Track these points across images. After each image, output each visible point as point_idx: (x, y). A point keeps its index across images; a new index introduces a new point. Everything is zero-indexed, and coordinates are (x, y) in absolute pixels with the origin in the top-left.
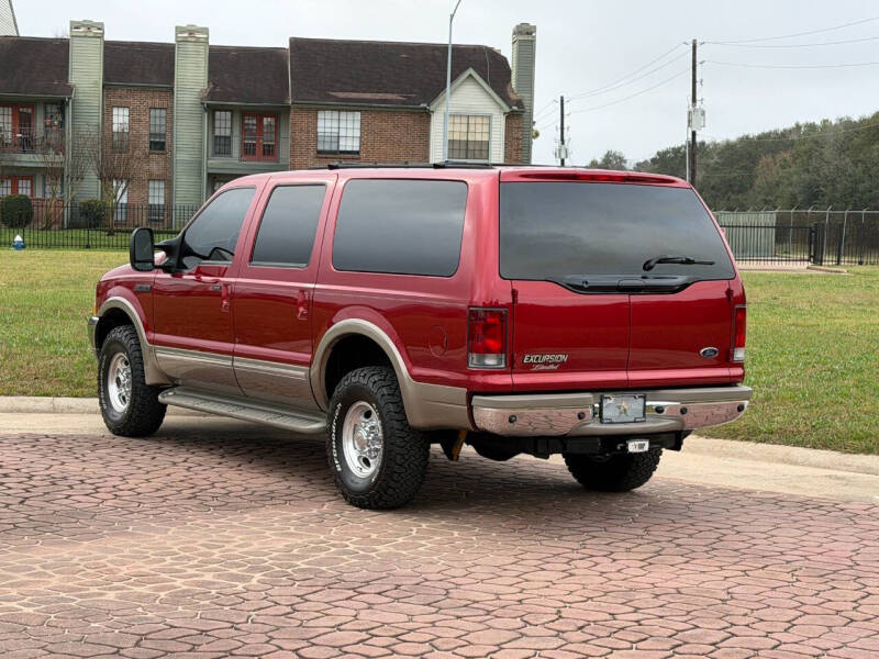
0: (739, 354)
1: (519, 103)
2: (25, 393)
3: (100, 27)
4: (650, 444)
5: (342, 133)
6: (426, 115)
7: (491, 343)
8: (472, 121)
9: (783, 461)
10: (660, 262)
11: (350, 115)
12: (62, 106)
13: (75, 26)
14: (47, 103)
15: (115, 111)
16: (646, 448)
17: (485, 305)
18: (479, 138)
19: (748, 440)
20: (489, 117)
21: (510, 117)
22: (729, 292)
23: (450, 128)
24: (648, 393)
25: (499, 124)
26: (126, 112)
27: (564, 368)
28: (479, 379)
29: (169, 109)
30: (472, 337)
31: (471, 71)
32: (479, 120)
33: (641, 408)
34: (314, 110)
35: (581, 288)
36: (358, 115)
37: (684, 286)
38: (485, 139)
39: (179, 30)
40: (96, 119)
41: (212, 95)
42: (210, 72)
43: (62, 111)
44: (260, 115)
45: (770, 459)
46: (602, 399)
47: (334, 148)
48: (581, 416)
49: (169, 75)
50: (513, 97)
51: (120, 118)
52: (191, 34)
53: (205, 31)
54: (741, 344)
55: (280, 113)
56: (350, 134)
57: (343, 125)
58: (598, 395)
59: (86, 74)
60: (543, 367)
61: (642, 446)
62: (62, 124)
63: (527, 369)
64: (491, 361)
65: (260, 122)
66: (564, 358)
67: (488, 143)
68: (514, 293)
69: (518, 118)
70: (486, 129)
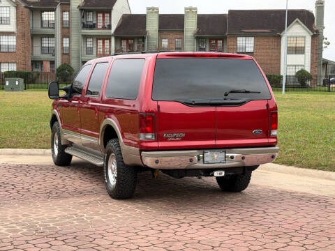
0: (274, 133)
1: (317, 31)
2: (35, 148)
3: (158, 9)
4: (225, 172)
5: (247, 45)
6: (280, 37)
7: (148, 129)
8: (298, 39)
9: (326, 178)
10: (232, 92)
11: (250, 38)
12: (143, 39)
13: (148, 9)
14: (138, 38)
15: (163, 40)
16: (223, 174)
17: (146, 112)
18: (300, 45)
19: (315, 169)
20: (305, 37)
21: (313, 37)
22: (267, 105)
23: (289, 42)
24: (227, 150)
25: (309, 39)
26: (167, 40)
27: (183, 139)
28: (144, 144)
29: (183, 39)
30: (141, 126)
31: (297, 19)
32: (300, 39)
33: (224, 157)
34: (235, 37)
35: (191, 104)
36: (253, 38)
37: (244, 103)
38: (303, 45)
39: (186, 9)
40: (156, 43)
41: (198, 33)
42: (198, 24)
43: (144, 41)
44: (217, 39)
45: (321, 177)
46: (204, 152)
47: (244, 51)
48: (191, 160)
49: (182, 26)
50: (315, 29)
51: (165, 43)
52: (190, 10)
53: (196, 9)
54: (276, 128)
55: (223, 39)
56: (250, 45)
57: (247, 42)
58: (202, 151)
59: (152, 27)
60: (173, 139)
61: (221, 174)
62: (143, 46)
63: (165, 140)
64: (149, 136)
65: (216, 43)
66: (183, 135)
67: (304, 47)
68: (158, 107)
69: (317, 37)
70: (303, 42)
